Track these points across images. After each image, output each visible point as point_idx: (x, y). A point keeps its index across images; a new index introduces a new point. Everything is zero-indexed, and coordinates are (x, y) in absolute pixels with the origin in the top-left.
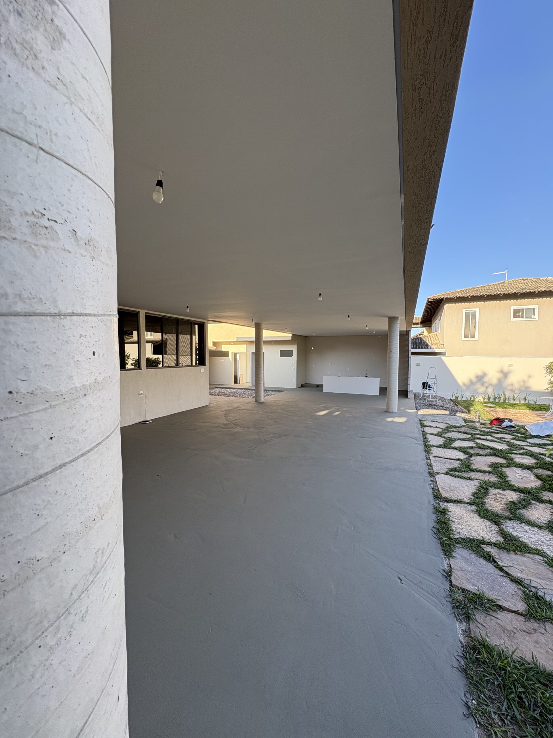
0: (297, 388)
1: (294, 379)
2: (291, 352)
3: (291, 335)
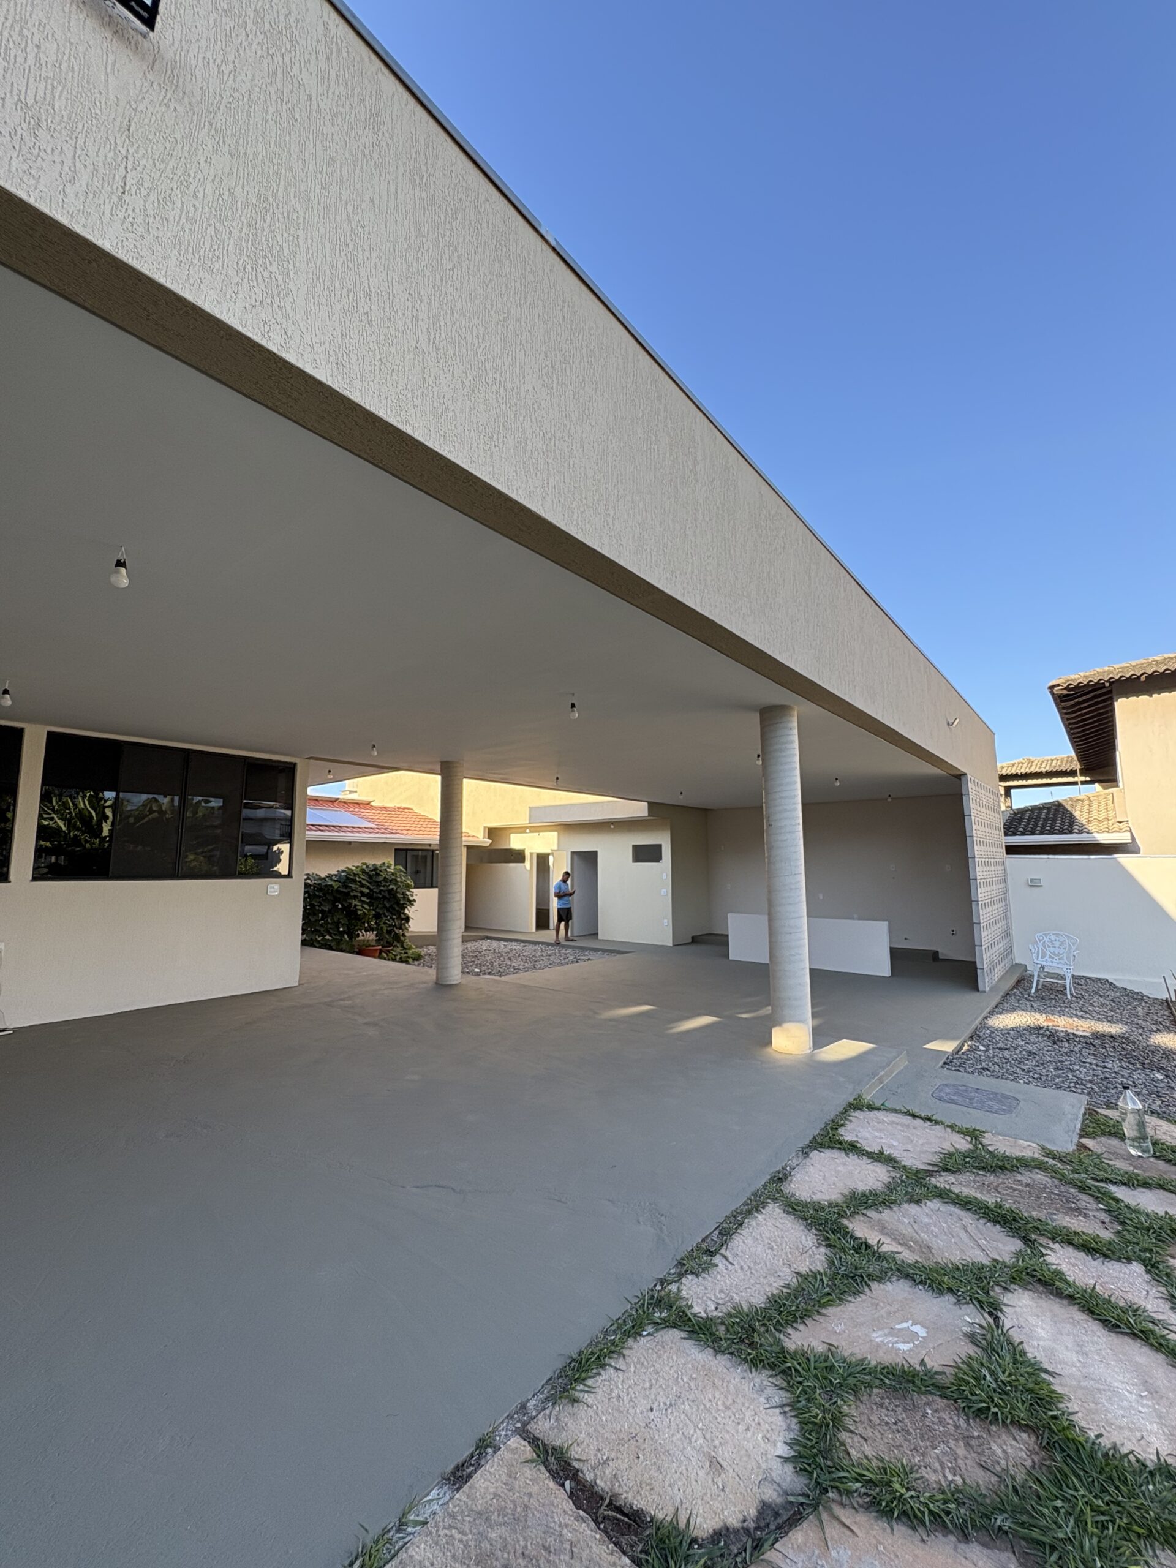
0: (674, 945)
1: (666, 921)
2: (658, 848)
3: (646, 804)
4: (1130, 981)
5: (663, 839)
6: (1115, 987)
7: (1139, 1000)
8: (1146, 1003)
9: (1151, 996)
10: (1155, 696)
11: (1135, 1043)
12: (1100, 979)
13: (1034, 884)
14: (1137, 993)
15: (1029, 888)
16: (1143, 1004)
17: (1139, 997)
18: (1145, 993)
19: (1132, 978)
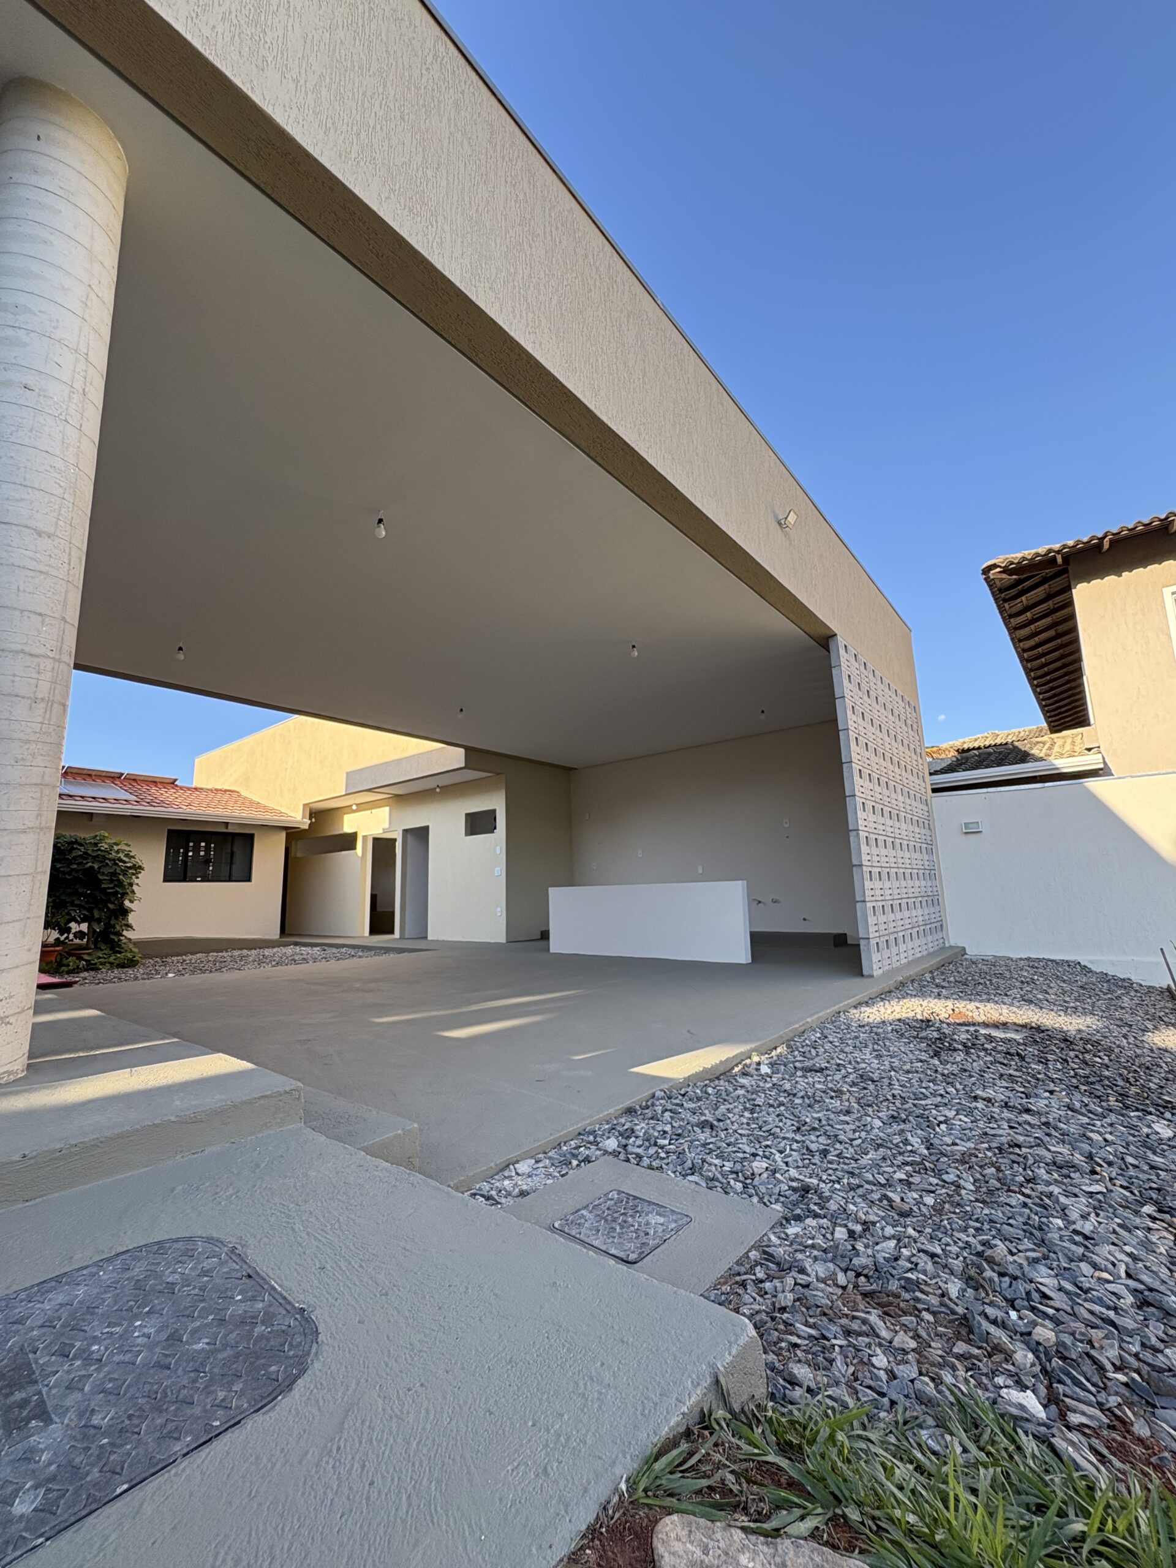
0: (508, 942)
1: (499, 909)
2: (491, 815)
3: (462, 751)
4: (1113, 963)
5: (496, 802)
6: (1090, 971)
7: (1125, 988)
8: (1136, 991)
9: (1144, 984)
10: (1125, 574)
11: (1111, 1050)
12: (1067, 961)
13: (971, 831)
14: (1123, 980)
15: (964, 837)
16: (1133, 993)
17: (1127, 985)
18: (1134, 978)
19: (1114, 958)
